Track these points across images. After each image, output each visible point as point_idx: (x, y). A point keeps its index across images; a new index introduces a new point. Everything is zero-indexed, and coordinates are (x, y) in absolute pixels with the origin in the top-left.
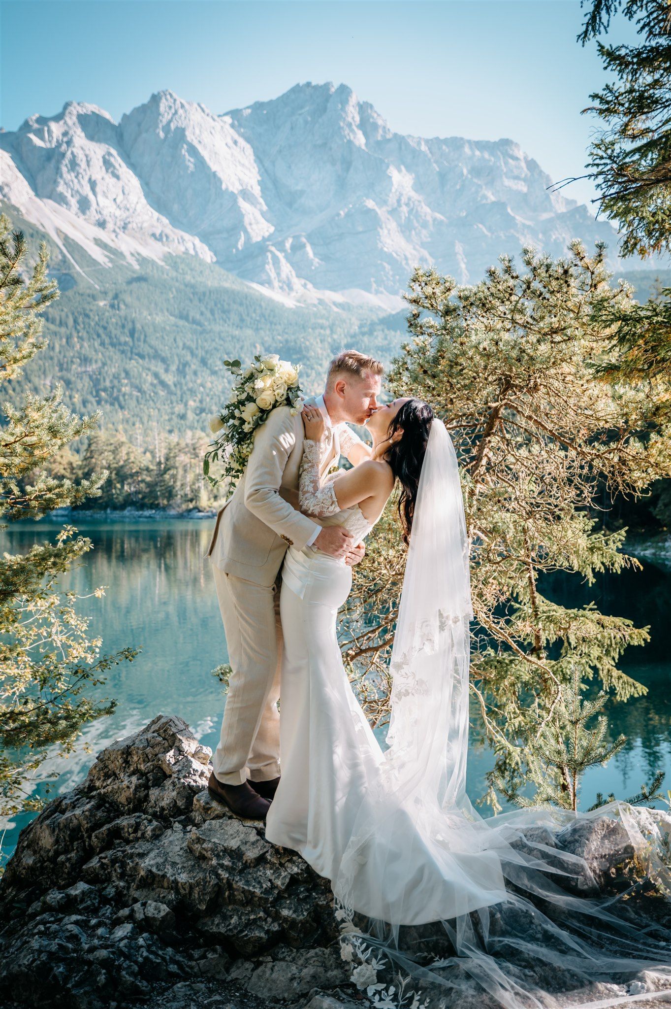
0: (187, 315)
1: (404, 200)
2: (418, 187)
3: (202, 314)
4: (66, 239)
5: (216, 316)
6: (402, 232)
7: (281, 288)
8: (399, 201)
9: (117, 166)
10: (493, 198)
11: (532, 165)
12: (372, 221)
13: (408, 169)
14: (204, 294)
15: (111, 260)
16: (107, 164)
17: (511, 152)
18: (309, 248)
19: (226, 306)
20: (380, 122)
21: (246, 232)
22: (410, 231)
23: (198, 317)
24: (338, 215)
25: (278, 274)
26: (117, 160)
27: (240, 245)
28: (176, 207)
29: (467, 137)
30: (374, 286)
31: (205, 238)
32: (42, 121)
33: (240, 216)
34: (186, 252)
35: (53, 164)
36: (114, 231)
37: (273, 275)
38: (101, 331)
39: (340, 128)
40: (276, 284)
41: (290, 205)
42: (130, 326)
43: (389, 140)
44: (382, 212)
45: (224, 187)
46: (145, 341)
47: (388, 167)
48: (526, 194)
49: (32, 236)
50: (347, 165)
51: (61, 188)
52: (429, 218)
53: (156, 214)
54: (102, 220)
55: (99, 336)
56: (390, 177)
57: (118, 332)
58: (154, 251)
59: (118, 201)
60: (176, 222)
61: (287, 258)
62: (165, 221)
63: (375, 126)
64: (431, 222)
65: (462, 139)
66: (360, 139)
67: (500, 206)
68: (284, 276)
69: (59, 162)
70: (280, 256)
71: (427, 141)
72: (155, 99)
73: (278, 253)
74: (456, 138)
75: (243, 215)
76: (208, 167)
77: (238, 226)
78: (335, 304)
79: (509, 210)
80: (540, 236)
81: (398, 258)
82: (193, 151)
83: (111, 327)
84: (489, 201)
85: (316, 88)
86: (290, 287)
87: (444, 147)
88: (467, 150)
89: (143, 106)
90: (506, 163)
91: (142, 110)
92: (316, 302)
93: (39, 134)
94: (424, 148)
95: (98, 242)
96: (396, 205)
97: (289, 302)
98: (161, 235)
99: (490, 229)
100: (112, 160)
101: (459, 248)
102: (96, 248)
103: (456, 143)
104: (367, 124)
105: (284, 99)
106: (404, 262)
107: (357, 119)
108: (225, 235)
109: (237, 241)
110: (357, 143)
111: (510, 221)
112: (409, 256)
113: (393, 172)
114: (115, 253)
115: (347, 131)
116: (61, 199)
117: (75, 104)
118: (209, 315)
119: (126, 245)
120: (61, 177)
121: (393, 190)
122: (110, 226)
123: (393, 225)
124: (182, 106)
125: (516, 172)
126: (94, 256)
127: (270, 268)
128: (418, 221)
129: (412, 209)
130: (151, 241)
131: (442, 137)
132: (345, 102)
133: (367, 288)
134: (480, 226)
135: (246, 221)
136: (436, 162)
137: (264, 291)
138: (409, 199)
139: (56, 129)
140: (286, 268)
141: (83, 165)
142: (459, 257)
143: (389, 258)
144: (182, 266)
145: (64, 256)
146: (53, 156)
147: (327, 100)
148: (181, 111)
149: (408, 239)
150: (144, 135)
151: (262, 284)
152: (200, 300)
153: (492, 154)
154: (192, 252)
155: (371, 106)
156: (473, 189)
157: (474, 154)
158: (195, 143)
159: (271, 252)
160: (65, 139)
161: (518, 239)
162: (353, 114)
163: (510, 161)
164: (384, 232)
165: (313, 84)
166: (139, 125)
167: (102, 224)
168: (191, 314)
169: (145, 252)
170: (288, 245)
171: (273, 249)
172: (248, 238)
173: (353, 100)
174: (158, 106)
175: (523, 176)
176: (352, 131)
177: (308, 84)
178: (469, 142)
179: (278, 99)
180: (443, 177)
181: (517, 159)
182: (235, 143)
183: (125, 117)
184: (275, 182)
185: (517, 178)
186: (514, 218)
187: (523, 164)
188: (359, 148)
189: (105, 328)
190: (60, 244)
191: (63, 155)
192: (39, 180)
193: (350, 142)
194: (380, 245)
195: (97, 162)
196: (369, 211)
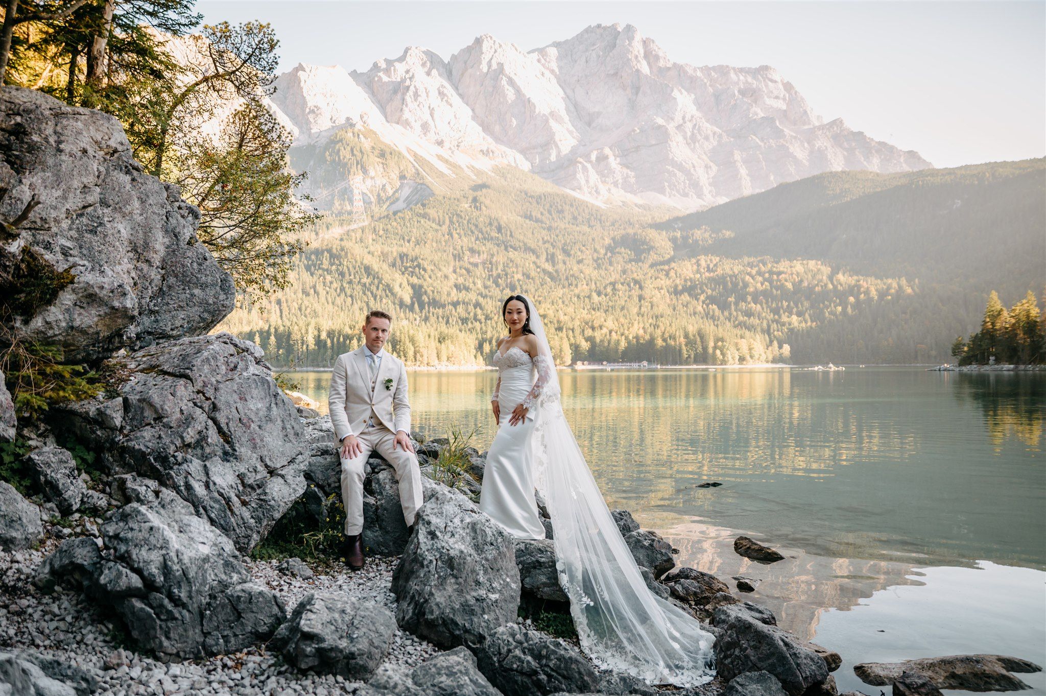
0: (531, 215)
1: (688, 117)
2: (699, 104)
3: (542, 214)
4: (415, 155)
5: (554, 216)
6: (688, 144)
7: (590, 193)
8: (684, 118)
9: (449, 95)
10: (761, 114)
11: (788, 87)
12: (662, 135)
13: (688, 91)
14: (540, 197)
15: (454, 173)
16: (441, 94)
17: (770, 76)
18: (611, 159)
19: (560, 208)
20: (661, 54)
21: (557, 146)
22: (694, 143)
23: (539, 216)
24: (634, 131)
25: (587, 181)
26: (449, 90)
27: (553, 158)
28: (497, 128)
29: (731, 65)
30: (668, 190)
31: (523, 152)
32: (389, 63)
33: (552, 135)
34: (510, 165)
35: (399, 96)
36: (450, 149)
37: (583, 182)
38: (473, 228)
39: (628, 60)
40: (585, 189)
41: (589, 125)
42: (496, 224)
43: (669, 69)
44: (671, 127)
45: (537, 111)
46: (511, 235)
47: (672, 91)
48: (785, 111)
49: (391, 154)
50: (637, 90)
51: (407, 115)
52: (709, 132)
53: (482, 134)
54: (440, 140)
55: (472, 232)
56: (675, 99)
57: (488, 229)
58: (485, 164)
59: (452, 124)
60: (497, 140)
61: (593, 167)
62: (490, 140)
63: (657, 58)
64: (711, 135)
65: (727, 66)
66: (645, 68)
67: (769, 121)
68: (592, 183)
69: (404, 94)
70: (589, 166)
71: (701, 69)
72: (478, 42)
73: (586, 164)
74: (723, 66)
75: (554, 134)
76: (524, 95)
77: (549, 142)
78: (636, 205)
79: (778, 124)
80: (806, 145)
81: (687, 166)
82: (511, 82)
83: (481, 225)
84: (759, 116)
85: (605, 28)
86: (597, 192)
87: (713, 74)
88: (733, 75)
89: (468, 47)
90: (767, 86)
91: (469, 49)
92: (621, 204)
93: (387, 71)
94: (699, 74)
95: (440, 157)
96: (681, 122)
97: (598, 203)
98: (488, 151)
99: (762, 140)
100: (445, 91)
101: (737, 156)
102: (439, 162)
103: (723, 70)
104: (650, 56)
105: (579, 38)
106: (692, 170)
107: (642, 52)
108: (540, 150)
109: (550, 155)
110: (644, 72)
111: (779, 133)
112: (696, 164)
113: (676, 93)
114: (453, 166)
115: (635, 63)
116: (407, 124)
117: (413, 48)
118: (548, 215)
119: (461, 159)
120: (407, 105)
121: (679, 109)
122: (447, 145)
123: (679, 138)
124: (501, 46)
125: (776, 93)
126: (440, 169)
127: (580, 176)
128: (701, 135)
129: (695, 125)
130: (480, 156)
131: (710, 66)
132: (631, 39)
133: (662, 191)
134: (754, 137)
135: (557, 138)
136: (710, 86)
137: (576, 194)
138: (692, 117)
139: (401, 68)
140: (594, 176)
141: (424, 95)
142: (739, 164)
143: (680, 167)
144: (509, 176)
145: (417, 170)
146: (400, 89)
147: (616, 38)
148: (499, 50)
149: (693, 150)
150: (470, 71)
151: (574, 190)
152: (538, 203)
153: (754, 78)
154: (513, 164)
155: (653, 41)
156: (745, 107)
157: (739, 79)
158: (512, 75)
159: (580, 163)
160: (407, 76)
161: (788, 148)
162: (637, 48)
163: (770, 83)
164: (673, 144)
165: (603, 25)
166: (465, 63)
167: (440, 143)
168: (534, 214)
169: (478, 165)
170: (593, 157)
171: (581, 160)
172: (559, 152)
173: (638, 37)
174: (481, 46)
175: (782, 96)
176: (639, 61)
177: (599, 26)
178: (734, 69)
179: (573, 38)
180: (717, 97)
181: (776, 82)
182: (543, 74)
183: (454, 57)
184: (576, 105)
185: (777, 97)
186: (782, 131)
187: (781, 86)
188: (646, 76)
189: (476, 226)
190: (412, 160)
191: (408, 88)
192: (388, 109)
193: (638, 71)
194: (671, 156)
195: (434, 93)
196: (660, 127)
